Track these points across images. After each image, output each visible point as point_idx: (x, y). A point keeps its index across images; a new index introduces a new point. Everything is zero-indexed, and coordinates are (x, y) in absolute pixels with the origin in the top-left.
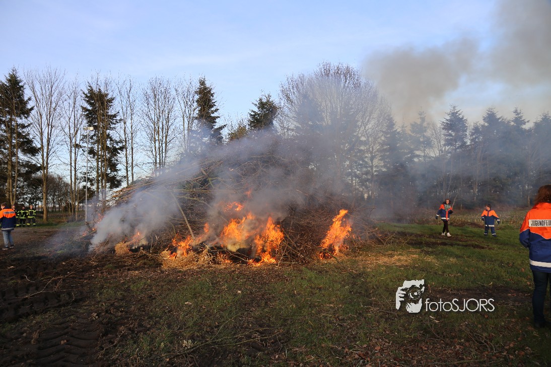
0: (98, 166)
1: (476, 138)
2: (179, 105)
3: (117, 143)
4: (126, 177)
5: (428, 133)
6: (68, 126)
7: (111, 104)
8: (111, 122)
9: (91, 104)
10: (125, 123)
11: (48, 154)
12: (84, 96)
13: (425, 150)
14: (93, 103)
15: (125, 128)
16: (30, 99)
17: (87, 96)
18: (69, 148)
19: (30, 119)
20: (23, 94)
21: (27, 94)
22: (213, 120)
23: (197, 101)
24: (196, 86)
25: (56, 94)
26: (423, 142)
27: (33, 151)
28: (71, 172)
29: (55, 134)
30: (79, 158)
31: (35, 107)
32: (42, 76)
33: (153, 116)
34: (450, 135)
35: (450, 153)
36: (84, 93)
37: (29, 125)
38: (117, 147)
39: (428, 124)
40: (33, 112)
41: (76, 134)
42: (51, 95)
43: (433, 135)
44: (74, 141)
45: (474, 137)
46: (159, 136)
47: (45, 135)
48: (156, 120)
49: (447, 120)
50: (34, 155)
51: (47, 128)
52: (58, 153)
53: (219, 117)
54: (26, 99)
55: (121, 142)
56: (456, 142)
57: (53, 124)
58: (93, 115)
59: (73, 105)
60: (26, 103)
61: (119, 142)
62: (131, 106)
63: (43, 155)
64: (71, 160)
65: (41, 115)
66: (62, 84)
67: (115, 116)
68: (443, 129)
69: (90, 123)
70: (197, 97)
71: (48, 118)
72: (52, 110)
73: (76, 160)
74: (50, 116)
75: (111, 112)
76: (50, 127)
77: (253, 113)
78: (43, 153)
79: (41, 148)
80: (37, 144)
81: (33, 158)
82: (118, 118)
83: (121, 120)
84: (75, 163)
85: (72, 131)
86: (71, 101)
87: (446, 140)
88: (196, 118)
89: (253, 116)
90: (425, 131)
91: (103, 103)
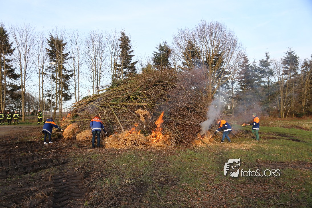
0: (57, 87)
1: (305, 70)
2: (108, 48)
3: (69, 72)
4: (75, 94)
5: (271, 67)
6: (37, 61)
7: (65, 47)
8: (65, 59)
9: (52, 47)
10: (74, 59)
11: (25, 79)
12: (47, 41)
13: (268, 78)
14: (53, 46)
15: (74, 62)
16: (12, 43)
17: (49, 42)
18: (39, 75)
19: (13, 56)
20: (8, 40)
21: (11, 40)
22: (130, 58)
23: (120, 45)
24: (119, 35)
25: (29, 40)
26: (268, 72)
27: (15, 77)
28: (40, 90)
29: (29, 66)
30: (45, 81)
31: (17, 49)
32: (20, 28)
33: (92, 55)
34: (287, 68)
35: (286, 80)
36: (47, 40)
37: (12, 60)
38: (69, 74)
39: (272, 60)
40: (15, 51)
41: (43, 66)
42: (26, 41)
43: (275, 67)
44: (41, 70)
45: (304, 69)
46: (95, 68)
47: (23, 66)
48: (94, 57)
49: (285, 58)
50: (16, 79)
51: (24, 62)
52: (32, 78)
53: (134, 56)
54: (10, 43)
55: (71, 71)
56: (291, 72)
57: (28, 60)
58: (54, 54)
59: (41, 47)
60: (10, 46)
61: (70, 71)
62: (78, 48)
63: (22, 80)
64: (40, 83)
65: (20, 53)
66: (33, 34)
67: (67, 54)
68: (282, 63)
69: (52, 59)
70: (120, 43)
71: (25, 55)
72: (27, 50)
73: (43, 83)
74: (26, 55)
75: (65, 52)
76: (26, 61)
77: (155, 54)
78: (22, 78)
79: (20, 75)
80: (17, 72)
81: (15, 81)
82: (69, 56)
83: (71, 57)
84: (43, 85)
85: (40, 64)
86: (40, 45)
87: (284, 71)
88: (119, 56)
89: (155, 55)
90: (269, 65)
91: (60, 47)
